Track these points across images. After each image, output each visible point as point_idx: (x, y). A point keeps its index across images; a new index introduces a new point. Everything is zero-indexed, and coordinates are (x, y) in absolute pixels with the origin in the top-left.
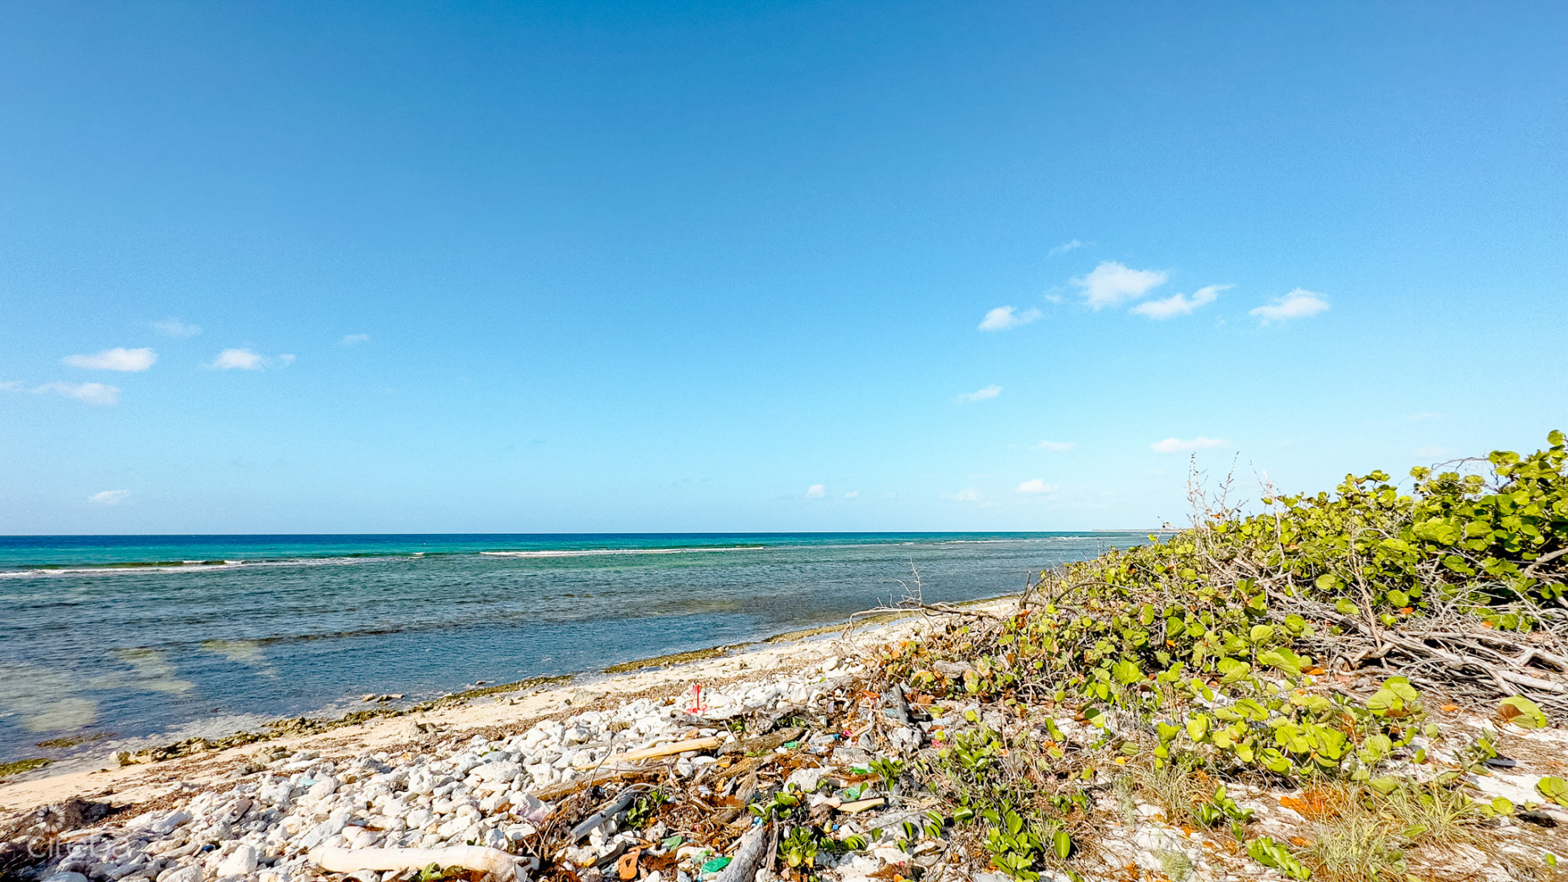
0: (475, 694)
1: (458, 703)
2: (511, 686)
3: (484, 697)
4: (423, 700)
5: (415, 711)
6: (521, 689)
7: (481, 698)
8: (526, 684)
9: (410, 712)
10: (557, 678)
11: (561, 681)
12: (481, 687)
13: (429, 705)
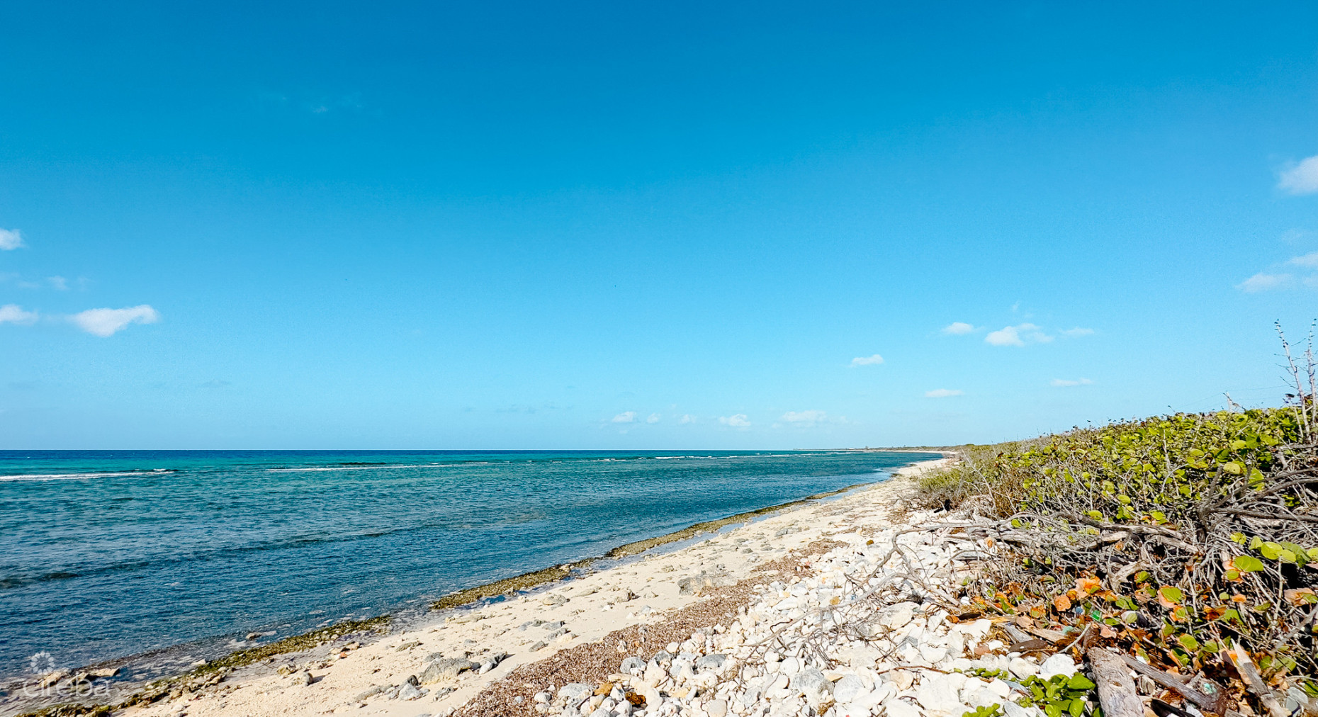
0: (244, 658)
1: (215, 680)
2: (302, 640)
3: (259, 664)
4: (154, 676)
5: (133, 703)
6: (319, 644)
7: (256, 665)
8: (325, 634)
9: (124, 706)
10: (371, 621)
11: (377, 626)
12: (255, 645)
13: (161, 689)
